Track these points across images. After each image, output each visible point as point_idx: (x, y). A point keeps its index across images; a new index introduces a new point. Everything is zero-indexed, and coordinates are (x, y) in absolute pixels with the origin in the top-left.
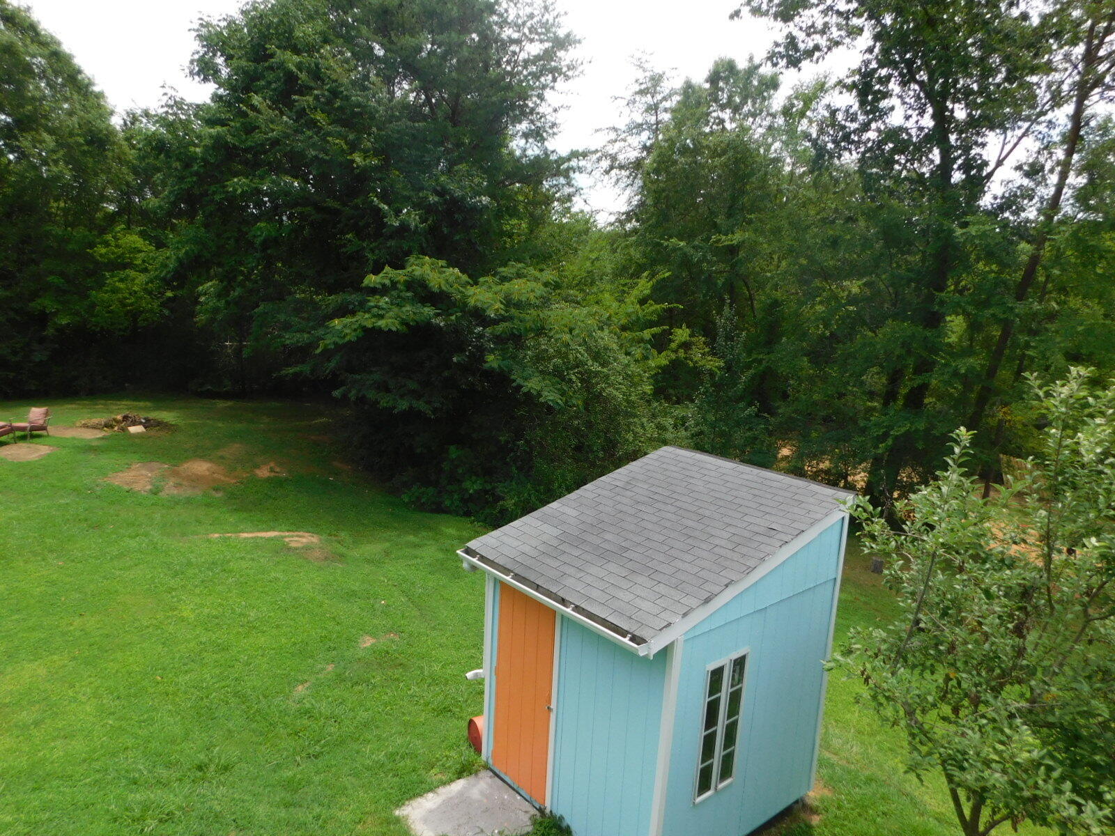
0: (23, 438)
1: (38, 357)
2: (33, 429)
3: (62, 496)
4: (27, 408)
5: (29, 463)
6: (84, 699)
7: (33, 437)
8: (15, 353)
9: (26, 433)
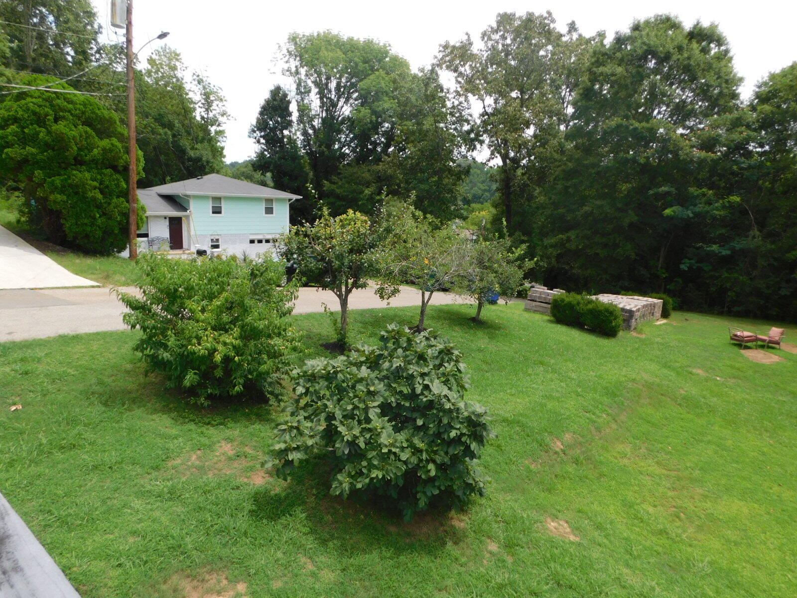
0: (762, 347)
1: (783, 292)
2: (770, 342)
3: (782, 395)
4: (768, 327)
5: (763, 365)
6: (772, 547)
7: (769, 347)
8: (768, 287)
9: (765, 344)
